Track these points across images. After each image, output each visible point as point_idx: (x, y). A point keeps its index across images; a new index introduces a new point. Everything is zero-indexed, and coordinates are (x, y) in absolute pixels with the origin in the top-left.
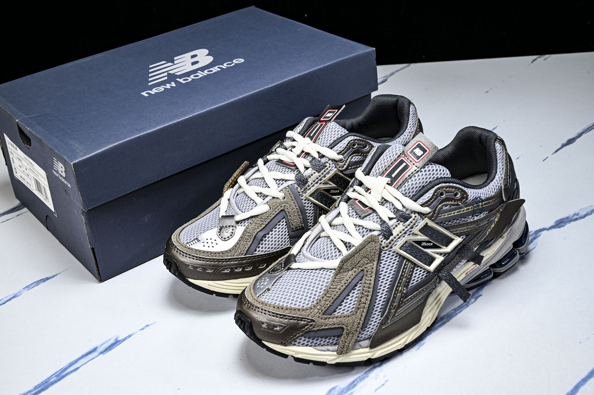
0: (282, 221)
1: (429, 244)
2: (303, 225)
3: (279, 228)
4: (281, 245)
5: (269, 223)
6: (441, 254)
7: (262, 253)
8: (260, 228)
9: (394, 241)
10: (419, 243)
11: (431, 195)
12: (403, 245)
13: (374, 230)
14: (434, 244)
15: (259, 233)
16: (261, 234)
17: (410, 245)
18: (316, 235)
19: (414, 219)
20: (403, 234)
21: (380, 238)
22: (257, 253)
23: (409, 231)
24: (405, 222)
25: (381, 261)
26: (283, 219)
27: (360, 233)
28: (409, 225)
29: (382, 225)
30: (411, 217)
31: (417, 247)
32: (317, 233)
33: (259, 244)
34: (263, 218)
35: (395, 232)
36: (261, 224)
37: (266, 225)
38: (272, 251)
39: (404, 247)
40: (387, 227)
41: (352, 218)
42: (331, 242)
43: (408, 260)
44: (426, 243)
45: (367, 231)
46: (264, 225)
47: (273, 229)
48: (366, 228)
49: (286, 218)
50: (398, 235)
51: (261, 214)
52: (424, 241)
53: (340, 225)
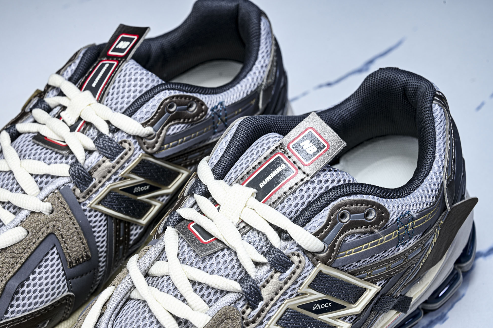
0: (51, 252)
1: (325, 306)
2: (89, 254)
3: (46, 267)
4: (53, 295)
5: (27, 259)
6: (344, 318)
7: (19, 316)
8: (12, 272)
9: (265, 312)
10: (308, 307)
11: (325, 220)
12: (282, 316)
13: (228, 292)
14: (333, 303)
15: (10, 282)
16: (14, 284)
17: (292, 316)
18: (122, 296)
19: (298, 267)
20: (280, 297)
21: (240, 306)
22: (10, 317)
23: (291, 289)
24: (282, 272)
26: (52, 249)
27: (202, 296)
28: (290, 278)
29: (243, 283)
30: (292, 263)
31: (305, 315)
32: (124, 292)
33: (13, 299)
34: (16, 252)
35: (266, 293)
36: (13, 264)
37: (23, 264)
38: (37, 308)
39: (283, 320)
40: (253, 287)
41: (187, 268)
42: (150, 314)
44: (321, 304)
45: (216, 292)
46: (19, 265)
47: (35, 268)
48: (213, 288)
49: (58, 247)
50: (272, 300)
51: (12, 246)
52: (316, 303)
53: (164, 277)
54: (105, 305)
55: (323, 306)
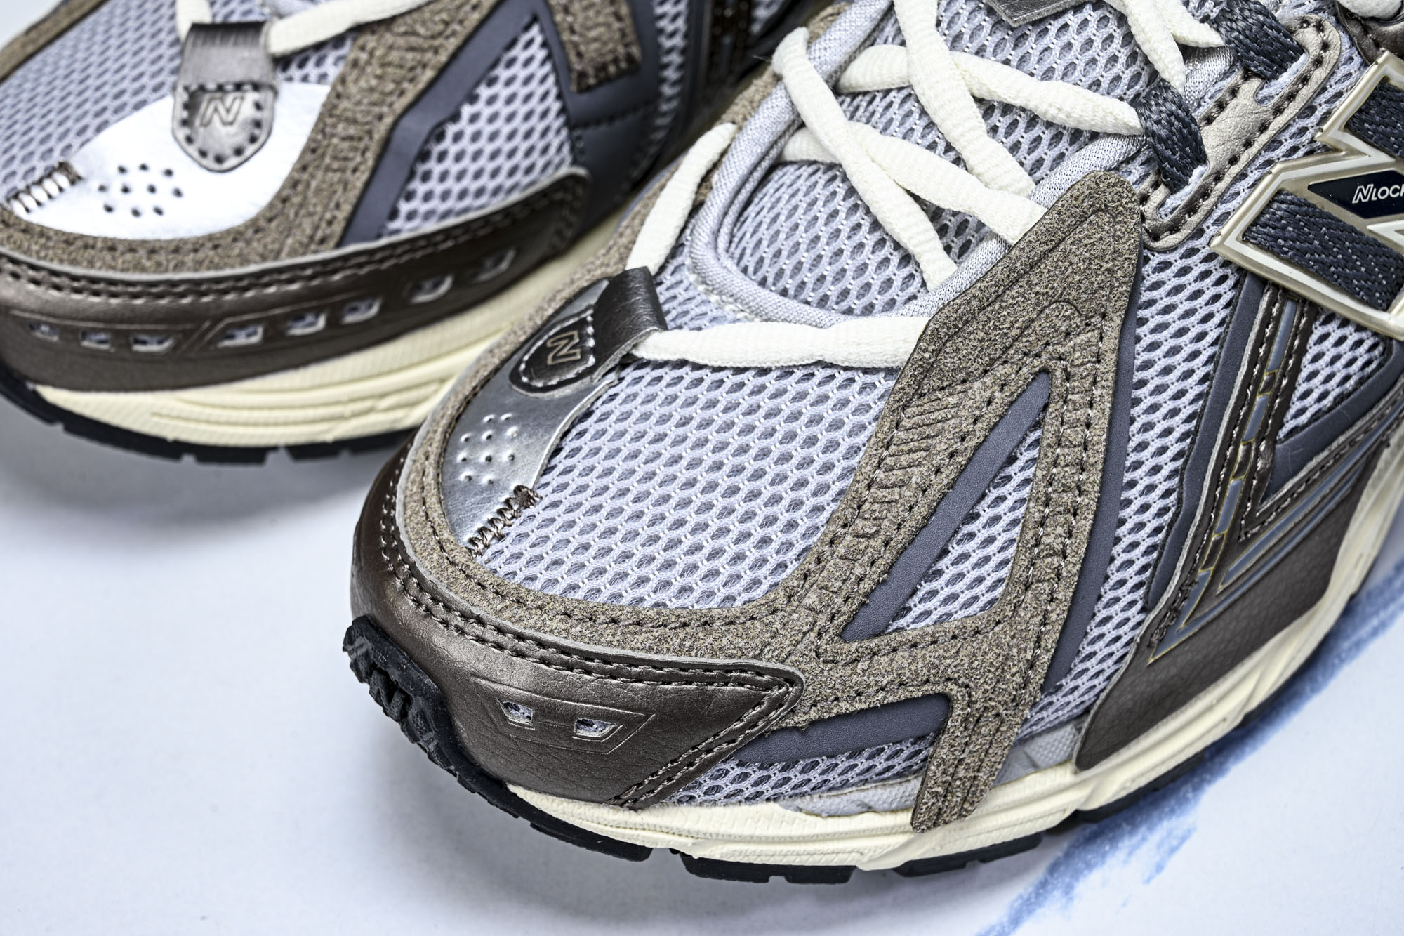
0: (525, 38)
1: (1389, 192)
2: (635, 50)
3: (509, 82)
4: (529, 170)
5: (454, 57)
7: (431, 226)
8: (412, 91)
9: (1212, 199)
10: (1339, 190)
12: (1262, 213)
13: (1094, 136)
15: (406, 122)
16: (418, 126)
17: (1293, 213)
18: (759, 150)
19: (1318, 62)
20: (1259, 152)
21: (1132, 179)
22: (405, 229)
23: (1293, 130)
24: (1267, 79)
25: (1142, 313)
26: (527, 28)
27: (1014, 148)
28: (1291, 97)
29: (1147, 105)
30: (1300, 49)
31: (1329, 216)
32: (767, 139)
33: (411, 175)
34: (422, 31)
35: (1214, 139)
36: (412, 69)
37: (442, 70)
38: (482, 207)
39: (1264, 225)
40: (1178, 118)
41: (967, 60)
42: (851, 201)
43: (1283, 293)
44: (1377, 187)
45: (1057, 138)
46: (429, 74)
47: (477, 84)
48: (1049, 125)
49: (547, 24)
50: (1233, 160)
51: (410, 12)
52: (1365, 180)
53: (893, 94)
54: (705, 180)
55: (1383, 193)
